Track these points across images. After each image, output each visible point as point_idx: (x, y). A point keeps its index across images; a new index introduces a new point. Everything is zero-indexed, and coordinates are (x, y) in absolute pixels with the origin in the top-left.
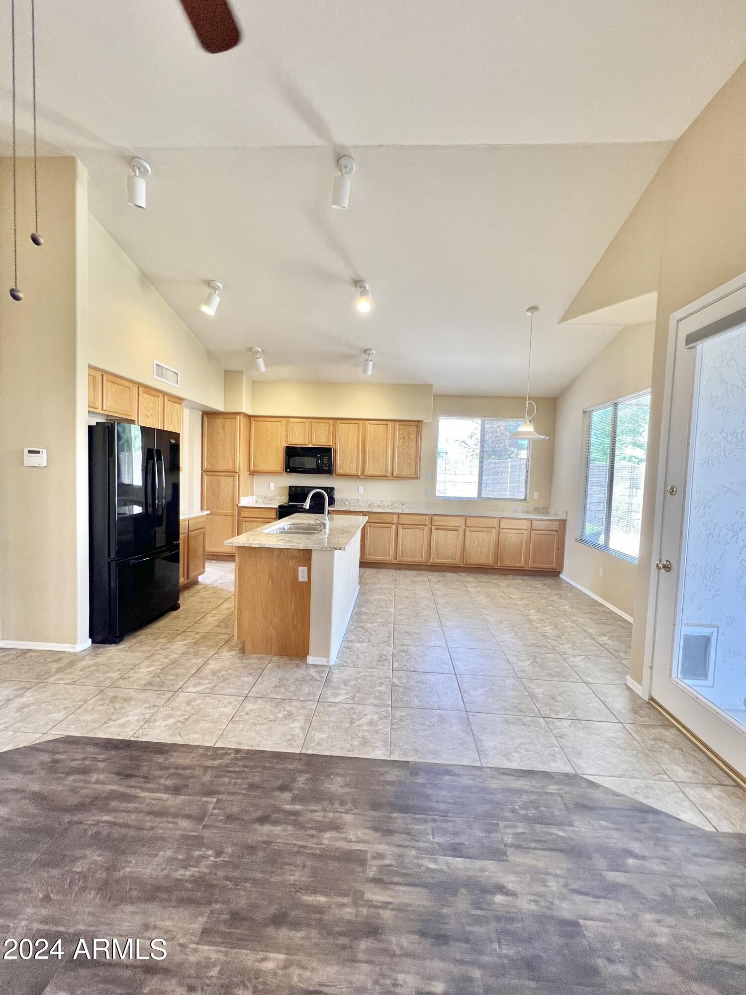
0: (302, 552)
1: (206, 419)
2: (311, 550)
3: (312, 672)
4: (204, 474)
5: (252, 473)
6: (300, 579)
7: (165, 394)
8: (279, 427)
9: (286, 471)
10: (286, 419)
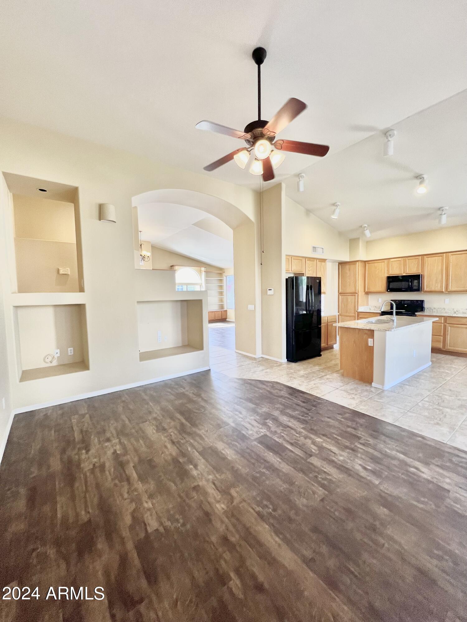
0: (370, 332)
1: (340, 266)
2: (373, 330)
3: (373, 389)
4: (339, 295)
5: (367, 293)
6: (369, 345)
7: (317, 259)
8: (383, 265)
9: (387, 291)
10: (388, 260)
